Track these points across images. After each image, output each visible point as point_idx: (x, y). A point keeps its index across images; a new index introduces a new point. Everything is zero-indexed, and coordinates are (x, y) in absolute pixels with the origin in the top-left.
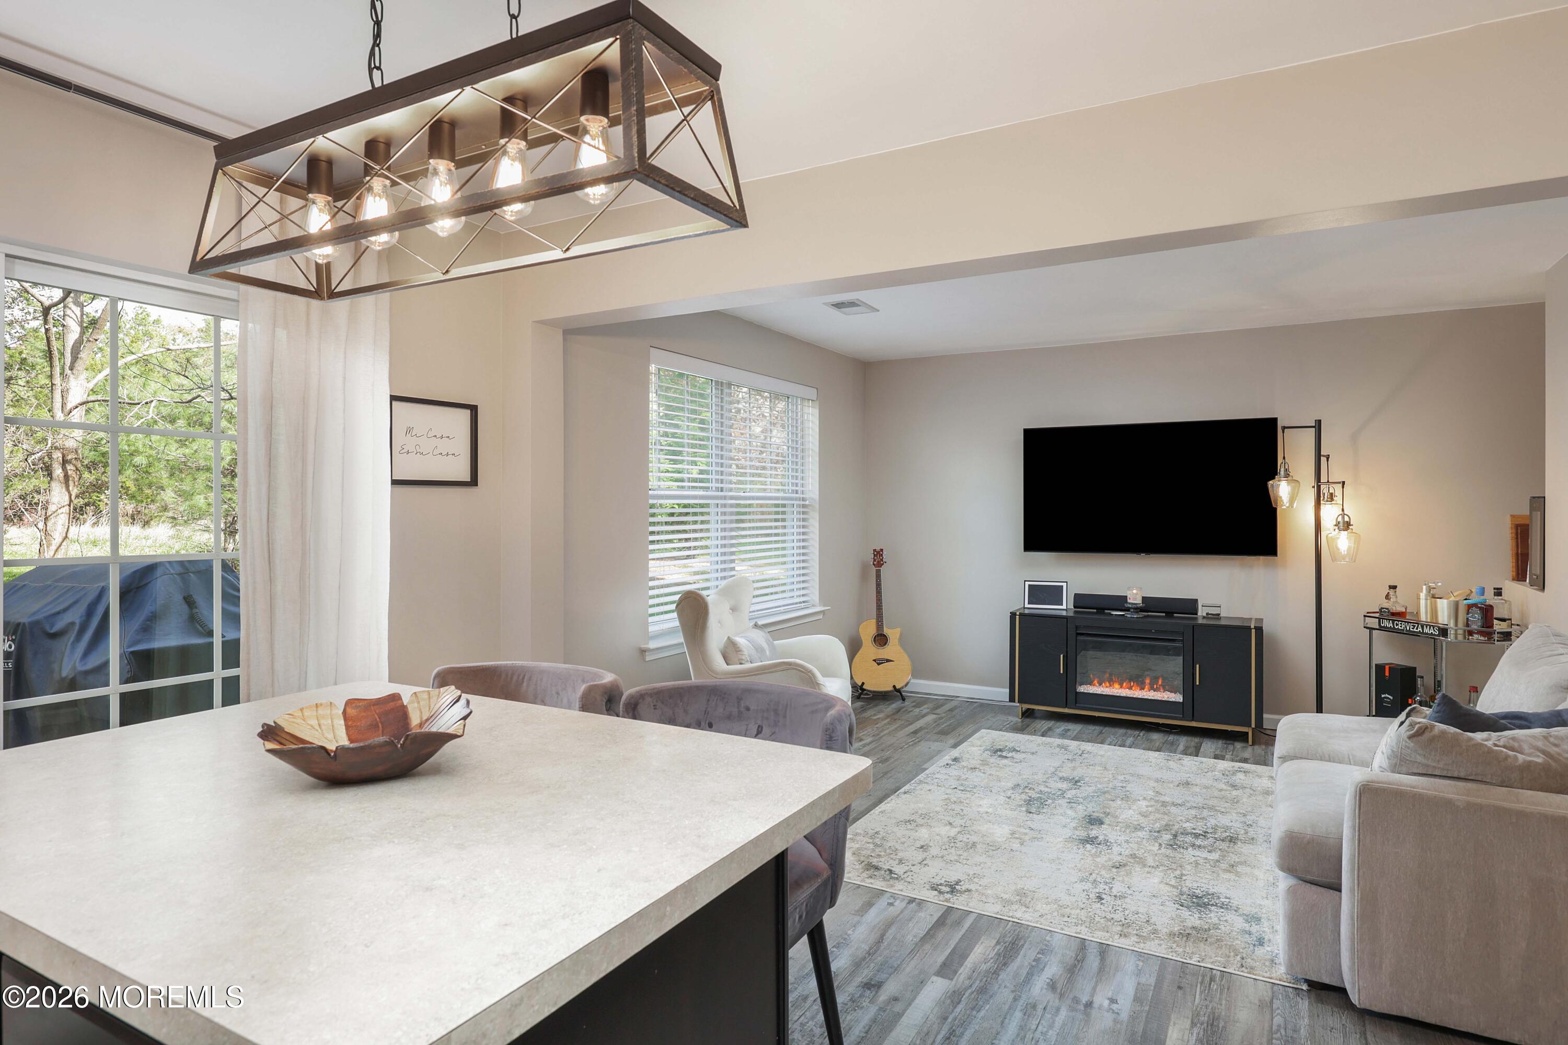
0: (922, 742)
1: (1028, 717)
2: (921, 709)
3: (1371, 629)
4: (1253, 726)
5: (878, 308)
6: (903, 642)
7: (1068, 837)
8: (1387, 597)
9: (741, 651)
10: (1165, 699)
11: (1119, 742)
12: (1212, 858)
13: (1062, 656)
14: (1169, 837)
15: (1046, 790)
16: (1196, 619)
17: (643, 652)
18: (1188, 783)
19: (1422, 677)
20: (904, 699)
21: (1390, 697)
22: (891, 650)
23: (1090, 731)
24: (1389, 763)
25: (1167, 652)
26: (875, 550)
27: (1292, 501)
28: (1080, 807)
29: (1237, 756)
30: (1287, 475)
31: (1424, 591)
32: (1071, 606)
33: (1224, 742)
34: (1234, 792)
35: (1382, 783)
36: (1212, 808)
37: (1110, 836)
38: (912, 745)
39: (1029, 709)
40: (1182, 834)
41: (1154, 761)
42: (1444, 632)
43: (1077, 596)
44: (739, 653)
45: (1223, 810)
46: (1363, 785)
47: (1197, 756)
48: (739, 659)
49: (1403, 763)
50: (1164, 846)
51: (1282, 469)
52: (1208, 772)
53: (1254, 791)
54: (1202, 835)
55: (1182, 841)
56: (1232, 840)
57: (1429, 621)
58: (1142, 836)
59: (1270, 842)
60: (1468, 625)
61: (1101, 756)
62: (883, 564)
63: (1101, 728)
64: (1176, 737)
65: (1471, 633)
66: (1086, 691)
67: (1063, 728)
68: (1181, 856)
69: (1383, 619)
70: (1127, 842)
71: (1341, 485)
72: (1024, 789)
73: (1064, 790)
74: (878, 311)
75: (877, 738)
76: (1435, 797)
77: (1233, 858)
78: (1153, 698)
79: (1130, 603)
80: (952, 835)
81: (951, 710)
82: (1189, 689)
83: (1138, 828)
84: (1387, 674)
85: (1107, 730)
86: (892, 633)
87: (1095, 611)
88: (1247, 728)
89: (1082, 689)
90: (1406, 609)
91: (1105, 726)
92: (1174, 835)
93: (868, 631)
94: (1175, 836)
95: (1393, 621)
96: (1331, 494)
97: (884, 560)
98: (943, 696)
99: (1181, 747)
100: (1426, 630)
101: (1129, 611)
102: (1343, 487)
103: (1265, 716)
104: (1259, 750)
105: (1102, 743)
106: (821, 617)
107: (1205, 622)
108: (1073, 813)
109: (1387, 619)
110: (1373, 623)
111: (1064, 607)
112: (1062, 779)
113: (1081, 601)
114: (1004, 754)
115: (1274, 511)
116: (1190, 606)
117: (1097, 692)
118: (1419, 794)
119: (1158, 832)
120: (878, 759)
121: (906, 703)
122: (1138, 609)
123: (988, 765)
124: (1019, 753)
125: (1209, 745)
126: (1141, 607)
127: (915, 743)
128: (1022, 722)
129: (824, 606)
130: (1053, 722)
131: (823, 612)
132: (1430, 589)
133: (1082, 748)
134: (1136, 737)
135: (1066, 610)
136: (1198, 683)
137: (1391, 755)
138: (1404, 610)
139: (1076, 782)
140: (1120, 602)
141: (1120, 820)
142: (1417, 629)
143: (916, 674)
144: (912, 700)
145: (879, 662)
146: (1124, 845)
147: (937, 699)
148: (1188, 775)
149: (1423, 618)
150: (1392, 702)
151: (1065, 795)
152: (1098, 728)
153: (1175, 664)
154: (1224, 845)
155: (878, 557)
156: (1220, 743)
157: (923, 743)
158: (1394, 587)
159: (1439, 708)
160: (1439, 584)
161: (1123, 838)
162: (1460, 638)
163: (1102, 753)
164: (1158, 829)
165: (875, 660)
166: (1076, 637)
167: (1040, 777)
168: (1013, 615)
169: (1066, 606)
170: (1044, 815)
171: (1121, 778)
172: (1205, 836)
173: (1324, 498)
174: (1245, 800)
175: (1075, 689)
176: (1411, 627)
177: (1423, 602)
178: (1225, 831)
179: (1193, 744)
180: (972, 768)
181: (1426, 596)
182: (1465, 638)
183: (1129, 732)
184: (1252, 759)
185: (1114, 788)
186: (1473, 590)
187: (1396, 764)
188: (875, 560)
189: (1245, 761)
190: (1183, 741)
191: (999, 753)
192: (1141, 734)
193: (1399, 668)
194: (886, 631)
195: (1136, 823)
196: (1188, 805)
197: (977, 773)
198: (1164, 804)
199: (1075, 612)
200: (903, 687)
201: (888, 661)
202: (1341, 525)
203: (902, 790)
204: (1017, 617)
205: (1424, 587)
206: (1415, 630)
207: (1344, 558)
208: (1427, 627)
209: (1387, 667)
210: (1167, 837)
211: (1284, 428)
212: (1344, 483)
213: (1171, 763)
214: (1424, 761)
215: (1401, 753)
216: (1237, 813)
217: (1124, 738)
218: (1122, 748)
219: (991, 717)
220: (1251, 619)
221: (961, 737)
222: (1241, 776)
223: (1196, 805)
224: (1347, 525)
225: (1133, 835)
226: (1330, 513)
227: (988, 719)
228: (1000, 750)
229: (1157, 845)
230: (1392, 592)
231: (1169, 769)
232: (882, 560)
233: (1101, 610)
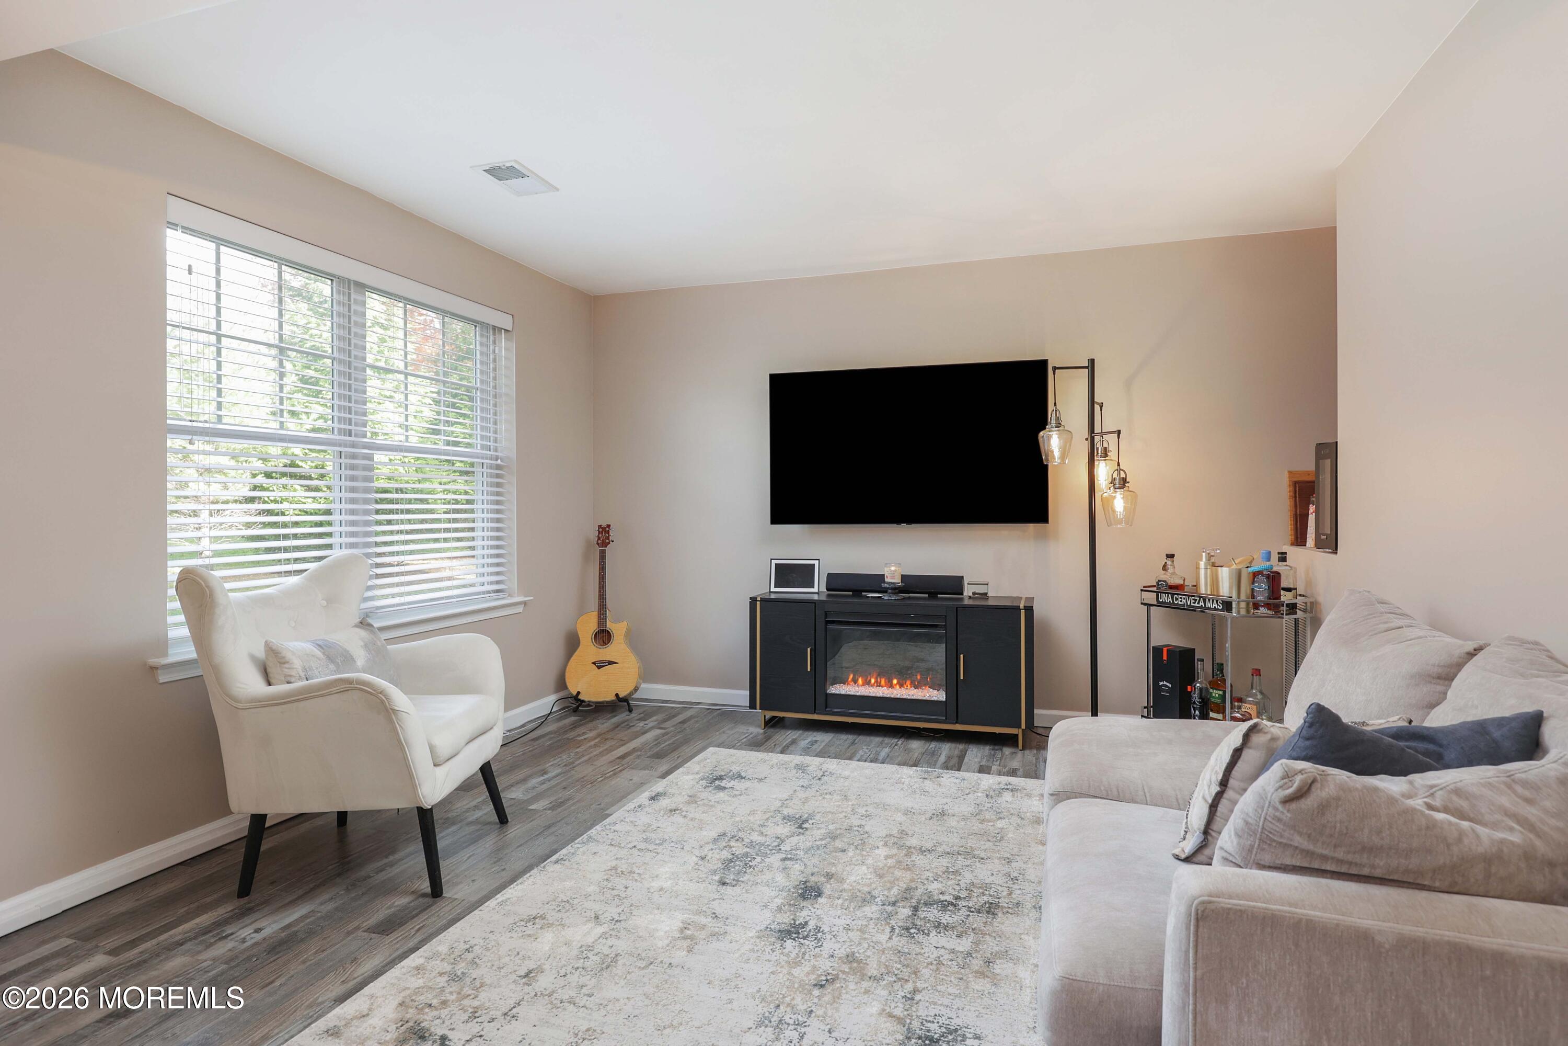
0: (626, 770)
1: (773, 726)
2: (646, 722)
3: (1149, 606)
4: (1023, 727)
5: (558, 187)
6: (632, 639)
7: (763, 927)
8: (1165, 568)
9: (288, 662)
10: (927, 698)
11: (871, 756)
12: (961, 949)
13: (809, 649)
14: (907, 912)
15: (760, 839)
16: (962, 599)
17: (153, 669)
18: (943, 814)
19: (1202, 660)
20: (630, 711)
21: (1168, 684)
22: (617, 649)
23: (842, 741)
24: (1239, 844)
25: (930, 639)
26: (600, 526)
27: (1063, 456)
28: (797, 866)
29: (1005, 767)
30: (1059, 425)
31: (1204, 559)
32: (823, 588)
33: (991, 747)
34: (998, 822)
35: (1238, 897)
36: (969, 853)
37: (825, 919)
38: (610, 777)
39: (774, 717)
40: (926, 904)
41: (907, 781)
42: (1227, 606)
43: (831, 577)
44: (286, 666)
45: (983, 855)
46: (1203, 903)
47: (959, 770)
48: (286, 676)
49: (1266, 846)
50: (897, 931)
51: (1054, 418)
52: (969, 793)
53: (1022, 819)
54: (952, 904)
55: (925, 918)
56: (991, 909)
57: (1209, 593)
58: (870, 915)
59: (1040, 908)
60: (1253, 597)
61: (845, 778)
62: (609, 543)
63: (855, 737)
64: (938, 744)
65: (1256, 606)
66: (837, 693)
67: (809, 740)
68: (918, 950)
69: (1161, 593)
70: (848, 928)
71: (1116, 435)
72: (729, 840)
73: (783, 837)
74: (558, 190)
75: (567, 768)
76: (1337, 925)
77: (991, 945)
78: (913, 698)
79: (888, 583)
80: (590, 940)
81: (683, 722)
82: (953, 685)
83: (869, 898)
84: (1165, 658)
85: (862, 739)
86: (617, 628)
87: (851, 593)
88: (1017, 729)
89: (834, 690)
90: (1184, 580)
91: (860, 734)
92: (914, 907)
93: (588, 627)
94: (916, 909)
95: (1173, 595)
96: (1105, 448)
97: (611, 538)
98: (682, 703)
99: (942, 759)
100: (1209, 605)
101: (886, 592)
102: (1119, 438)
103: (1036, 711)
104: (1029, 755)
105: (850, 758)
106: (520, 609)
107: (971, 602)
108: (784, 880)
109: (1165, 593)
110: (1151, 598)
111: (815, 590)
112: (788, 818)
113: (836, 582)
114: (724, 783)
115: (1045, 468)
116: (954, 585)
117: (850, 693)
118: (1307, 920)
119: (894, 904)
120: (551, 803)
121: (633, 715)
122: (897, 590)
123: (696, 802)
124: (743, 780)
125: (975, 754)
126: (899, 587)
127: (615, 774)
128: (765, 733)
129: (525, 596)
130: (800, 732)
131: (525, 603)
132: (1210, 557)
133: (825, 767)
134: (892, 747)
135: (818, 593)
136: (962, 678)
137: (1242, 829)
138: (1182, 583)
139: (801, 824)
140: (875, 582)
141: (845, 886)
142: (1198, 603)
143: (647, 675)
144: (641, 710)
145: (599, 665)
146: (843, 936)
147: (672, 707)
148: (945, 801)
149: (1203, 590)
150: (1171, 690)
151: (782, 847)
152: (850, 737)
153: (937, 654)
154: (977, 921)
155: (604, 535)
156: (987, 750)
157: (626, 774)
158: (1170, 556)
159: (1312, 731)
160: (1218, 551)
161: (842, 922)
162: (1243, 612)
163: (846, 773)
164: (893, 899)
165: (594, 663)
166: (826, 625)
167: (758, 819)
168: (753, 600)
169: (817, 589)
170: (743, 885)
171: (862, 811)
172: (955, 905)
173: (1098, 453)
174: (1010, 835)
175: (825, 690)
176: (1193, 601)
177: (1202, 572)
178: (983, 894)
179: (957, 752)
180: (671, 811)
181: (1206, 564)
182: (1248, 611)
183: (887, 740)
184: (1021, 770)
185: (849, 829)
186: (1255, 557)
187: (1252, 847)
188: (599, 539)
189: (1013, 773)
190: (946, 749)
191: (717, 783)
192: (900, 742)
193: (1178, 650)
194: (610, 625)
195: (866, 889)
196: (940, 849)
197: (677, 818)
198: (909, 851)
199: (829, 596)
200: (631, 694)
201: (611, 663)
202: (1117, 481)
203: (554, 858)
204: (758, 603)
205: (1204, 554)
206: (1196, 605)
207: (1120, 522)
208: (1209, 600)
209: (1165, 650)
210: (905, 912)
211: (1055, 369)
212: (1119, 432)
213: (927, 782)
214: (1305, 844)
215: (1263, 828)
216: (1000, 859)
217: (878, 749)
218: (873, 765)
219: (729, 729)
220: (1021, 598)
221: (680, 760)
222: (1007, 796)
223: (949, 850)
224: (1124, 482)
225: (859, 913)
226: (1103, 471)
227: (724, 732)
228: (721, 778)
229: (888, 929)
230: (1169, 562)
231: (924, 792)
232: (608, 538)
233: (857, 592)
